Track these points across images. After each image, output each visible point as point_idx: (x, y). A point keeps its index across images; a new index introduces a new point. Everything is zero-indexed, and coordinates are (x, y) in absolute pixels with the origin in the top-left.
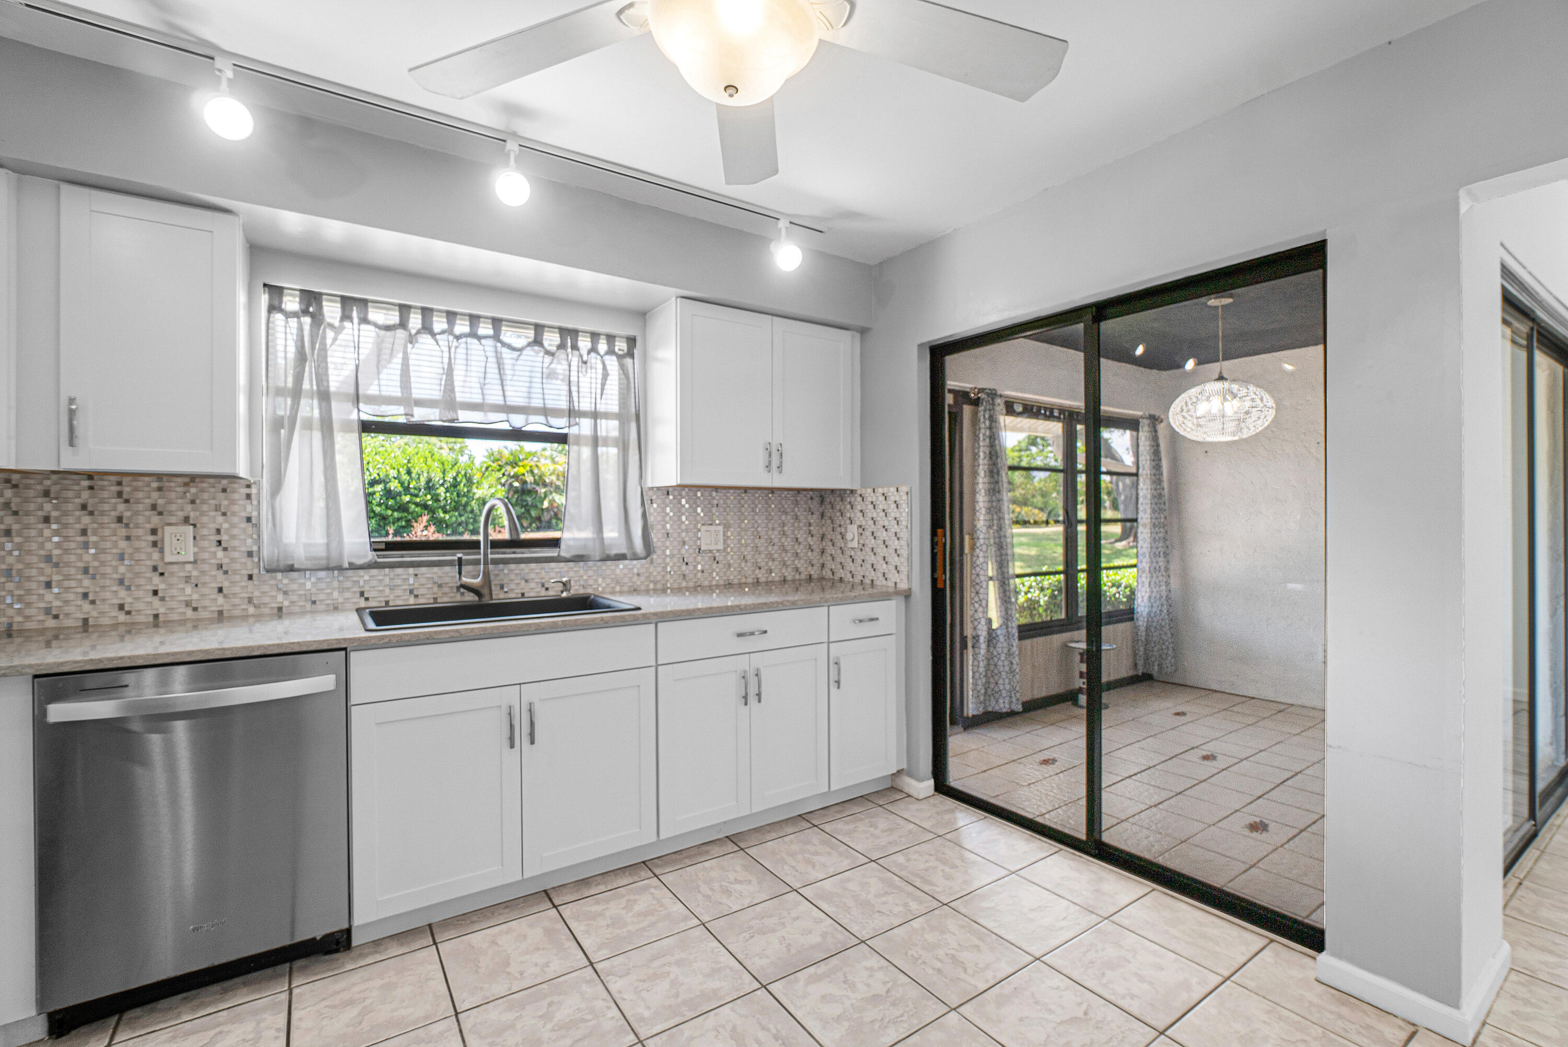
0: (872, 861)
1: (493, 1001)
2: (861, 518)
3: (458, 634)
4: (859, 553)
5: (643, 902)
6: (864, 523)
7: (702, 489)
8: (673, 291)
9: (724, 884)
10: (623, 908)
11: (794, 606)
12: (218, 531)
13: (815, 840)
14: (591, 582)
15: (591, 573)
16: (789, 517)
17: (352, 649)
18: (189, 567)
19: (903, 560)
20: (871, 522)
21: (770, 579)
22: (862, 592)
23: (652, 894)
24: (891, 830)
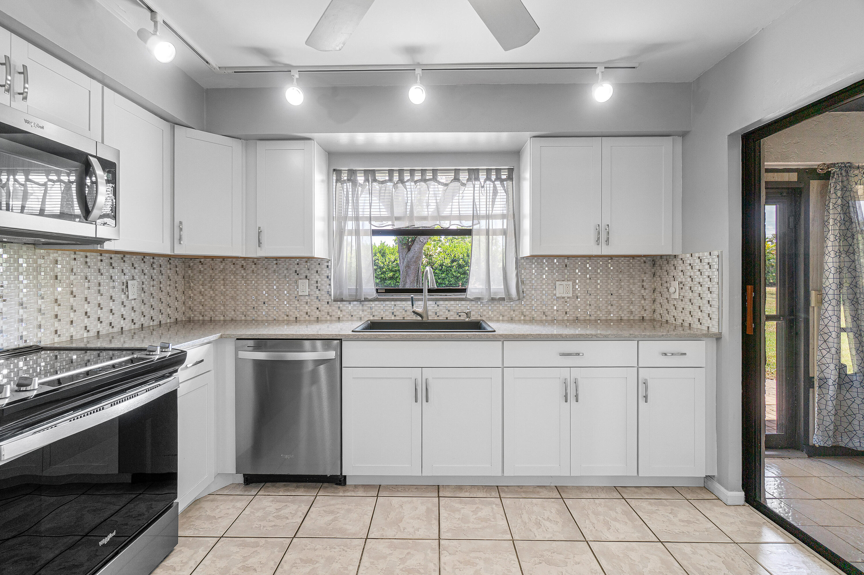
0: (660, 541)
1: (385, 539)
2: (682, 277)
3: (389, 337)
4: (680, 302)
5: (485, 511)
6: (684, 280)
7: (557, 258)
8: (528, 134)
9: (539, 518)
10: (472, 511)
11: (606, 338)
12: (317, 282)
13: (619, 510)
14: (485, 313)
15: (485, 308)
16: (625, 276)
17: (344, 340)
18: (307, 298)
19: (715, 309)
20: (689, 279)
21: (609, 318)
22: (682, 332)
23: (492, 508)
24: (688, 522)
